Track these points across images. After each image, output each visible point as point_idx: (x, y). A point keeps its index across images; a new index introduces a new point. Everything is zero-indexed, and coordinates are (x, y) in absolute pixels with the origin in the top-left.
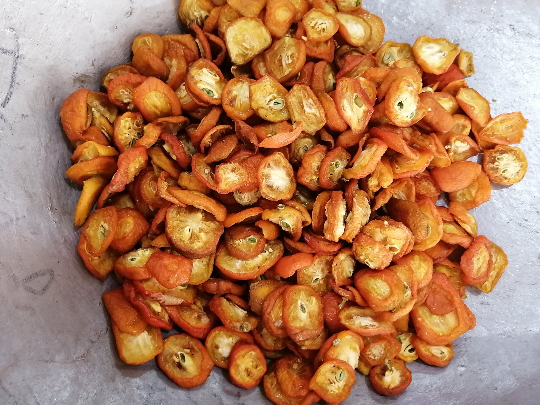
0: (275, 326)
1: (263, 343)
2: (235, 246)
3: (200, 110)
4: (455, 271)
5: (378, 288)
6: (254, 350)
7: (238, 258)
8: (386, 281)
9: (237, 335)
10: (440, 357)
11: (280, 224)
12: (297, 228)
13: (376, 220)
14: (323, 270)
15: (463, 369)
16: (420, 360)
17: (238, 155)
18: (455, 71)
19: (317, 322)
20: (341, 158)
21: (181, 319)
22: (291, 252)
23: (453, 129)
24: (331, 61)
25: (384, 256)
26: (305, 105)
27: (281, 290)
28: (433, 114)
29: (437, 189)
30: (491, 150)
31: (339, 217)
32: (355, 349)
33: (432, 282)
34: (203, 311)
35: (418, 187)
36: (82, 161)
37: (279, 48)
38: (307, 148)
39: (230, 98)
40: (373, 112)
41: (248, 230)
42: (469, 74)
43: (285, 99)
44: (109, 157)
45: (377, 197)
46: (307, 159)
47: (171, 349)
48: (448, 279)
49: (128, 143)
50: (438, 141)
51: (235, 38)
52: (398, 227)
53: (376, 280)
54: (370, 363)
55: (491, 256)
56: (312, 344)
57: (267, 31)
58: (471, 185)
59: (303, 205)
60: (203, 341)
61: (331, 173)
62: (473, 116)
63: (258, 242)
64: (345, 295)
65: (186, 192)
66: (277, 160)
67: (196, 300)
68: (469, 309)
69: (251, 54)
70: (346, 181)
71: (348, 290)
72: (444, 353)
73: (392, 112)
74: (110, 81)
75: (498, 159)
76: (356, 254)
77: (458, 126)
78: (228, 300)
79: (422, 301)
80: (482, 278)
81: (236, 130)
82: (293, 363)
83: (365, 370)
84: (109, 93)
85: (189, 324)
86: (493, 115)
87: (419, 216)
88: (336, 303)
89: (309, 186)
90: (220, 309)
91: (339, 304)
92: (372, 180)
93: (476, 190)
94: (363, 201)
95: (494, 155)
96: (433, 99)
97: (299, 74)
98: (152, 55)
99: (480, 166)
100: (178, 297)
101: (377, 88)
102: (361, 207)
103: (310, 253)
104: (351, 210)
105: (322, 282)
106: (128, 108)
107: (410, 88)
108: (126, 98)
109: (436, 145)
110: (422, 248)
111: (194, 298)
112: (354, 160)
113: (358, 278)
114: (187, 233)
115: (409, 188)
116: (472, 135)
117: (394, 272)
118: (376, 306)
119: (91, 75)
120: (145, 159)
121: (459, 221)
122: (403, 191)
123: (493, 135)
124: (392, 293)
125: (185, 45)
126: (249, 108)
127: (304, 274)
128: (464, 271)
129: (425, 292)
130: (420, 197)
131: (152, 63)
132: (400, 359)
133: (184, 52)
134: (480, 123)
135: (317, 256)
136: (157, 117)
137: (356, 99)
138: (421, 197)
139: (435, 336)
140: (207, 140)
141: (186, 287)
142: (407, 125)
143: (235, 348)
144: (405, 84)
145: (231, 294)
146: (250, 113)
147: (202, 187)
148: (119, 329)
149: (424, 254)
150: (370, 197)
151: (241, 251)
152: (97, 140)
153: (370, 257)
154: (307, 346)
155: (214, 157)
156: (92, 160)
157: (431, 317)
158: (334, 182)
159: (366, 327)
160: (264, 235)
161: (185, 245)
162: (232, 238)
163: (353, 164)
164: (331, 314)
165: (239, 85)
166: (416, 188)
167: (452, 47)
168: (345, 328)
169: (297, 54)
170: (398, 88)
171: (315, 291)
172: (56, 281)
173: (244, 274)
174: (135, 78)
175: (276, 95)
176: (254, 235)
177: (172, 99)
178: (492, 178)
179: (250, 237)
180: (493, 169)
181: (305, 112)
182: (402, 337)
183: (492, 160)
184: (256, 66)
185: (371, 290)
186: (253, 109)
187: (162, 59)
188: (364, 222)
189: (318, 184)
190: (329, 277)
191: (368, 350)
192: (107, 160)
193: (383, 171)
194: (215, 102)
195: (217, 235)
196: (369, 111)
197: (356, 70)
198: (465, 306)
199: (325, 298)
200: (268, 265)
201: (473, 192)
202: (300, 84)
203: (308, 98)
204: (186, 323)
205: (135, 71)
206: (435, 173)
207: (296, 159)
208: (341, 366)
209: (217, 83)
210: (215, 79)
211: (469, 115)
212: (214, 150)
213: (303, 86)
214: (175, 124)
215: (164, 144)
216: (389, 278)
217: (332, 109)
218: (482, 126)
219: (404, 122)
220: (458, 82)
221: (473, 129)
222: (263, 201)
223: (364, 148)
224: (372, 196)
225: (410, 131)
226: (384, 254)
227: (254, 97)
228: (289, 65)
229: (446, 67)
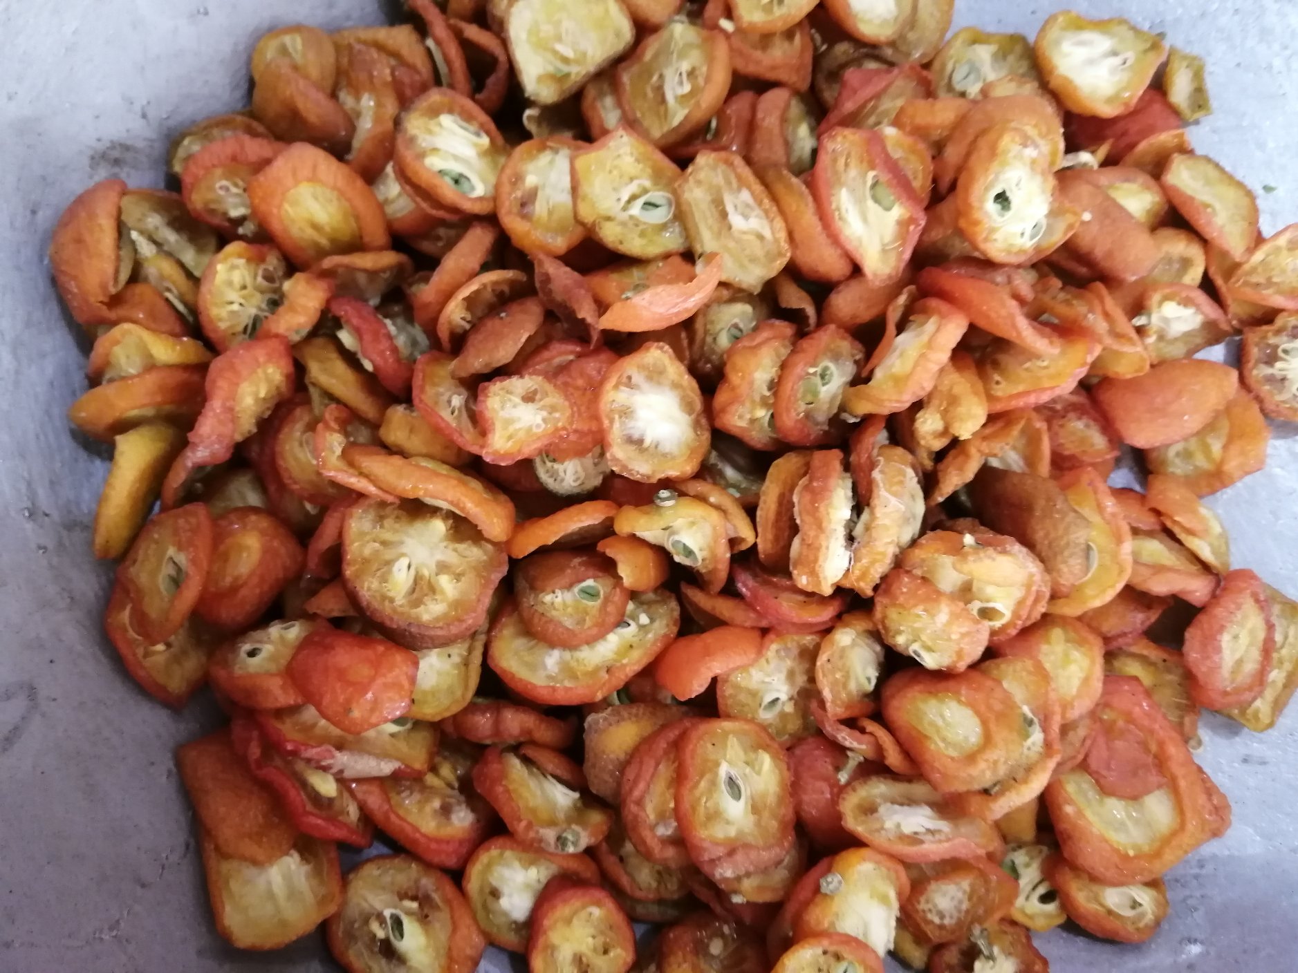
0: (654, 836)
1: (625, 881)
2: (540, 609)
3: (442, 232)
4: (1169, 671)
5: (948, 724)
6: (598, 904)
7: (552, 644)
8: (971, 705)
9: (549, 860)
10: (1129, 918)
11: (666, 546)
12: (714, 557)
13: (939, 532)
14: (791, 675)
15: (1195, 949)
16: (1073, 926)
17: (546, 354)
18: (1157, 107)
19: (774, 824)
20: (836, 357)
21: (393, 818)
22: (702, 623)
23: (1154, 267)
24: (804, 86)
25: (963, 635)
26: (730, 208)
27: (672, 734)
28: (1095, 229)
29: (1111, 441)
30: (1265, 328)
31: (833, 526)
32: (884, 899)
33: (1103, 704)
34: (456, 793)
35: (1056, 434)
36: (111, 381)
37: (656, 56)
38: (741, 330)
39: (519, 194)
40: (923, 223)
41: (580, 564)
42: (1196, 116)
43: (675, 192)
44: (185, 367)
45: (941, 466)
46: (738, 360)
47: (366, 900)
48: (1148, 693)
49: (240, 328)
50: (1110, 303)
51: (534, 31)
52: (1004, 552)
53: (942, 701)
54: (930, 935)
55: (1270, 627)
56: (760, 889)
57: (621, 9)
58: (1210, 427)
59: (732, 491)
60: (457, 876)
61: (809, 398)
62: (1211, 233)
63: (607, 600)
64: (855, 745)
65: (397, 460)
66: (655, 365)
67: (437, 759)
68: (1210, 781)
69: (577, 74)
70: (852, 420)
71: (863, 731)
72: (1140, 905)
73: (976, 223)
74: (189, 158)
75: (1285, 352)
76: (885, 628)
77: (1169, 260)
78: (527, 761)
79: (1074, 757)
80: (1245, 690)
81: (537, 285)
82: (710, 938)
83: (917, 956)
84: (185, 192)
85: (416, 829)
86: (1267, 230)
87: (1062, 519)
88: (830, 768)
89: (746, 439)
90: (500, 789)
91: (838, 769)
92: (927, 416)
93: (1223, 440)
94: (902, 478)
95: (1272, 340)
96: (1097, 187)
97: (714, 124)
98: (302, 83)
99: (1234, 374)
100: (384, 755)
101: (933, 158)
102: (895, 494)
103: (753, 628)
104: (868, 505)
105: (789, 708)
106: (241, 231)
107: (1030, 152)
108: (236, 206)
109: (1107, 315)
110: (1070, 609)
111: (431, 756)
112: (873, 361)
113: (893, 696)
114: (401, 578)
115: (1032, 440)
116: (1207, 285)
117: (995, 680)
118: (944, 775)
119: (140, 144)
120: (285, 371)
121: (1176, 530)
122: (1014, 448)
123: (1269, 283)
124: (988, 740)
125: (395, 55)
126: (573, 221)
127: (737, 687)
128: (1194, 670)
129: (1082, 732)
130: (1063, 464)
131: (301, 104)
132: (1014, 923)
133: (393, 74)
134: (1232, 252)
135: (772, 636)
136: (322, 253)
137: (874, 186)
138: (1067, 464)
139: (1116, 859)
140: (455, 313)
141: (409, 726)
142: (1021, 259)
143: (545, 898)
144: (1013, 141)
145: (533, 743)
146: (577, 235)
147: (447, 447)
148: (217, 849)
149: (1078, 624)
150: (922, 465)
151: (559, 624)
152: (152, 324)
153: (924, 638)
154: (748, 892)
155: (476, 361)
156: (138, 376)
157: (1101, 801)
158: (817, 424)
159: (914, 839)
160: (621, 578)
161: (394, 610)
162: (533, 588)
163: (872, 372)
164: (816, 798)
165: (545, 158)
166: (1052, 439)
167: (1146, 41)
168: (855, 842)
169: (704, 69)
170: (993, 153)
171: (769, 734)
172: (43, 715)
173: (567, 689)
174: (255, 148)
175: (647, 183)
176: (595, 578)
177: (360, 204)
178: (1270, 406)
179: (584, 584)
180: (1270, 379)
181: (730, 227)
182: (1020, 858)
183: (1268, 356)
184: (594, 108)
185: (929, 731)
186: (582, 224)
187: (334, 95)
188: (906, 537)
189: (775, 433)
190: (808, 695)
191: (922, 899)
192: (181, 376)
193: (957, 390)
194: (477, 208)
195: (488, 581)
196: (911, 220)
197: (875, 108)
198: (1200, 770)
199: (798, 752)
200: (634, 662)
201: (1216, 447)
202: (715, 150)
203: (739, 190)
204: (408, 829)
205: (261, 129)
206: (1106, 396)
207: (709, 361)
208: (845, 951)
209: (484, 154)
210: (476, 145)
211: (1200, 229)
212: (474, 341)
213: (723, 154)
214: (372, 274)
215: (340, 327)
216: (979, 696)
217: (808, 218)
218: (1238, 260)
219: (1015, 250)
220: (1164, 138)
221: (1212, 271)
222: (618, 483)
223: (901, 328)
224: (928, 464)
225: (1031, 276)
226: (964, 630)
227: (585, 188)
228: (683, 99)
229: (1131, 97)
